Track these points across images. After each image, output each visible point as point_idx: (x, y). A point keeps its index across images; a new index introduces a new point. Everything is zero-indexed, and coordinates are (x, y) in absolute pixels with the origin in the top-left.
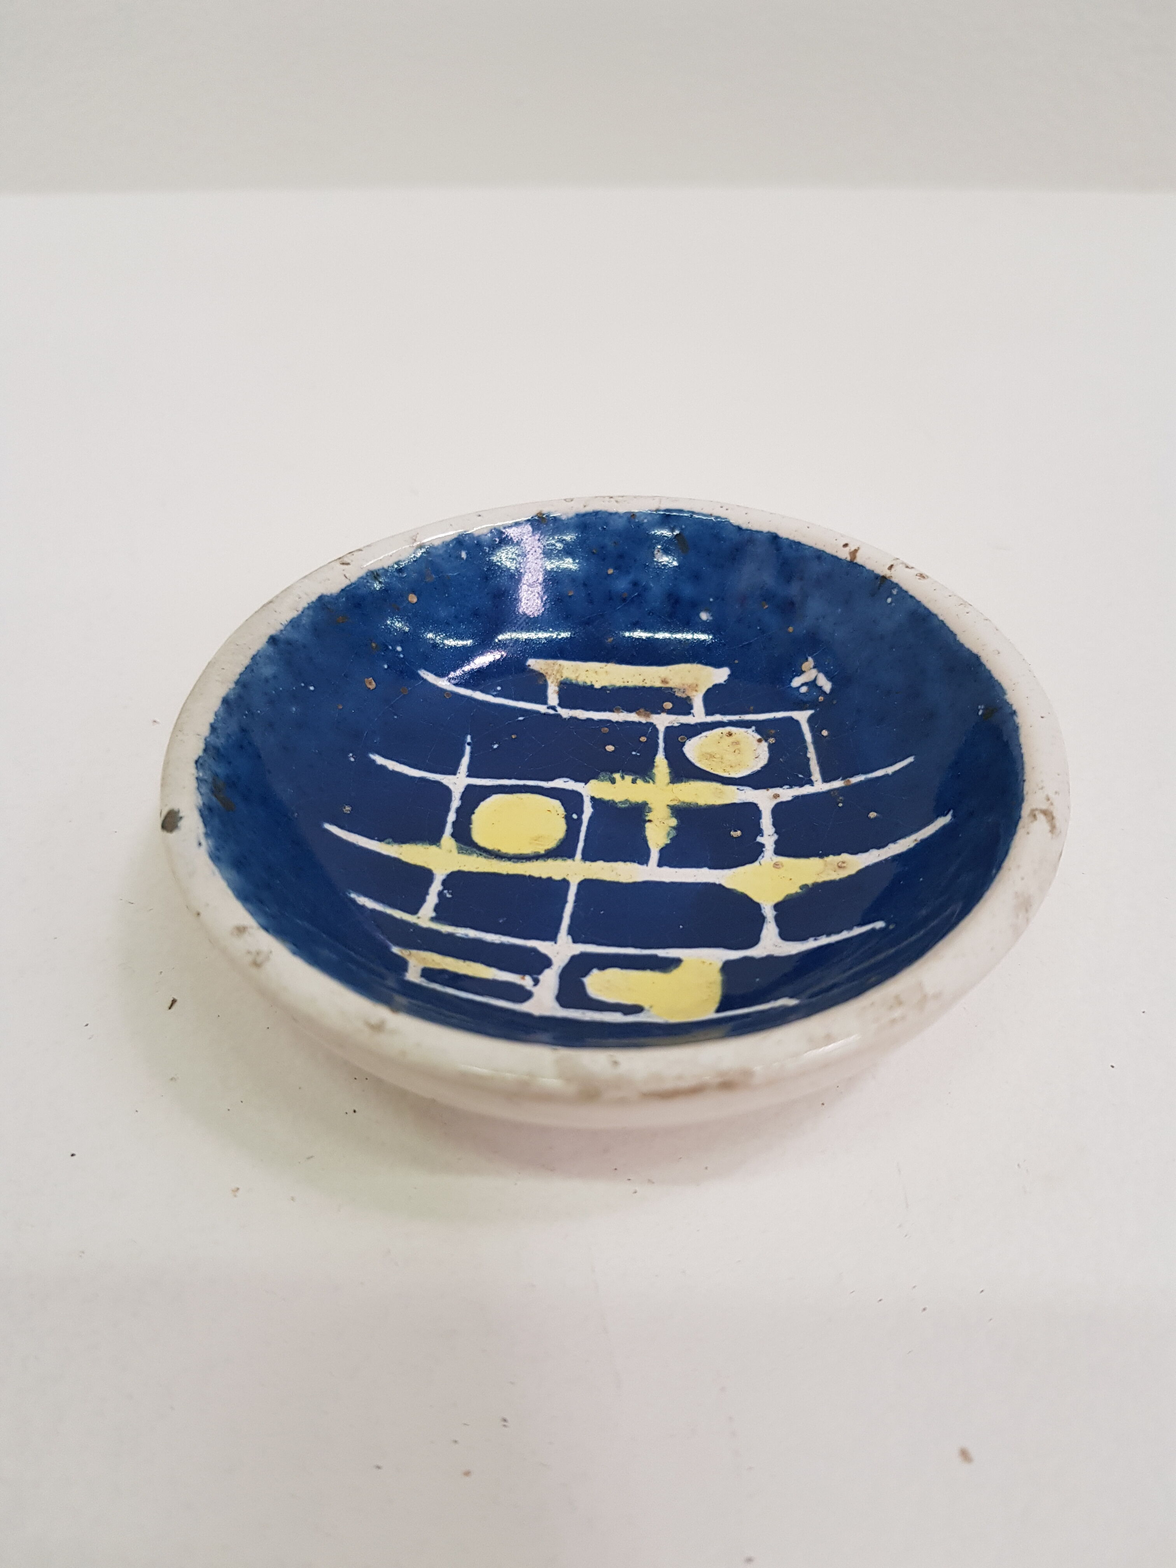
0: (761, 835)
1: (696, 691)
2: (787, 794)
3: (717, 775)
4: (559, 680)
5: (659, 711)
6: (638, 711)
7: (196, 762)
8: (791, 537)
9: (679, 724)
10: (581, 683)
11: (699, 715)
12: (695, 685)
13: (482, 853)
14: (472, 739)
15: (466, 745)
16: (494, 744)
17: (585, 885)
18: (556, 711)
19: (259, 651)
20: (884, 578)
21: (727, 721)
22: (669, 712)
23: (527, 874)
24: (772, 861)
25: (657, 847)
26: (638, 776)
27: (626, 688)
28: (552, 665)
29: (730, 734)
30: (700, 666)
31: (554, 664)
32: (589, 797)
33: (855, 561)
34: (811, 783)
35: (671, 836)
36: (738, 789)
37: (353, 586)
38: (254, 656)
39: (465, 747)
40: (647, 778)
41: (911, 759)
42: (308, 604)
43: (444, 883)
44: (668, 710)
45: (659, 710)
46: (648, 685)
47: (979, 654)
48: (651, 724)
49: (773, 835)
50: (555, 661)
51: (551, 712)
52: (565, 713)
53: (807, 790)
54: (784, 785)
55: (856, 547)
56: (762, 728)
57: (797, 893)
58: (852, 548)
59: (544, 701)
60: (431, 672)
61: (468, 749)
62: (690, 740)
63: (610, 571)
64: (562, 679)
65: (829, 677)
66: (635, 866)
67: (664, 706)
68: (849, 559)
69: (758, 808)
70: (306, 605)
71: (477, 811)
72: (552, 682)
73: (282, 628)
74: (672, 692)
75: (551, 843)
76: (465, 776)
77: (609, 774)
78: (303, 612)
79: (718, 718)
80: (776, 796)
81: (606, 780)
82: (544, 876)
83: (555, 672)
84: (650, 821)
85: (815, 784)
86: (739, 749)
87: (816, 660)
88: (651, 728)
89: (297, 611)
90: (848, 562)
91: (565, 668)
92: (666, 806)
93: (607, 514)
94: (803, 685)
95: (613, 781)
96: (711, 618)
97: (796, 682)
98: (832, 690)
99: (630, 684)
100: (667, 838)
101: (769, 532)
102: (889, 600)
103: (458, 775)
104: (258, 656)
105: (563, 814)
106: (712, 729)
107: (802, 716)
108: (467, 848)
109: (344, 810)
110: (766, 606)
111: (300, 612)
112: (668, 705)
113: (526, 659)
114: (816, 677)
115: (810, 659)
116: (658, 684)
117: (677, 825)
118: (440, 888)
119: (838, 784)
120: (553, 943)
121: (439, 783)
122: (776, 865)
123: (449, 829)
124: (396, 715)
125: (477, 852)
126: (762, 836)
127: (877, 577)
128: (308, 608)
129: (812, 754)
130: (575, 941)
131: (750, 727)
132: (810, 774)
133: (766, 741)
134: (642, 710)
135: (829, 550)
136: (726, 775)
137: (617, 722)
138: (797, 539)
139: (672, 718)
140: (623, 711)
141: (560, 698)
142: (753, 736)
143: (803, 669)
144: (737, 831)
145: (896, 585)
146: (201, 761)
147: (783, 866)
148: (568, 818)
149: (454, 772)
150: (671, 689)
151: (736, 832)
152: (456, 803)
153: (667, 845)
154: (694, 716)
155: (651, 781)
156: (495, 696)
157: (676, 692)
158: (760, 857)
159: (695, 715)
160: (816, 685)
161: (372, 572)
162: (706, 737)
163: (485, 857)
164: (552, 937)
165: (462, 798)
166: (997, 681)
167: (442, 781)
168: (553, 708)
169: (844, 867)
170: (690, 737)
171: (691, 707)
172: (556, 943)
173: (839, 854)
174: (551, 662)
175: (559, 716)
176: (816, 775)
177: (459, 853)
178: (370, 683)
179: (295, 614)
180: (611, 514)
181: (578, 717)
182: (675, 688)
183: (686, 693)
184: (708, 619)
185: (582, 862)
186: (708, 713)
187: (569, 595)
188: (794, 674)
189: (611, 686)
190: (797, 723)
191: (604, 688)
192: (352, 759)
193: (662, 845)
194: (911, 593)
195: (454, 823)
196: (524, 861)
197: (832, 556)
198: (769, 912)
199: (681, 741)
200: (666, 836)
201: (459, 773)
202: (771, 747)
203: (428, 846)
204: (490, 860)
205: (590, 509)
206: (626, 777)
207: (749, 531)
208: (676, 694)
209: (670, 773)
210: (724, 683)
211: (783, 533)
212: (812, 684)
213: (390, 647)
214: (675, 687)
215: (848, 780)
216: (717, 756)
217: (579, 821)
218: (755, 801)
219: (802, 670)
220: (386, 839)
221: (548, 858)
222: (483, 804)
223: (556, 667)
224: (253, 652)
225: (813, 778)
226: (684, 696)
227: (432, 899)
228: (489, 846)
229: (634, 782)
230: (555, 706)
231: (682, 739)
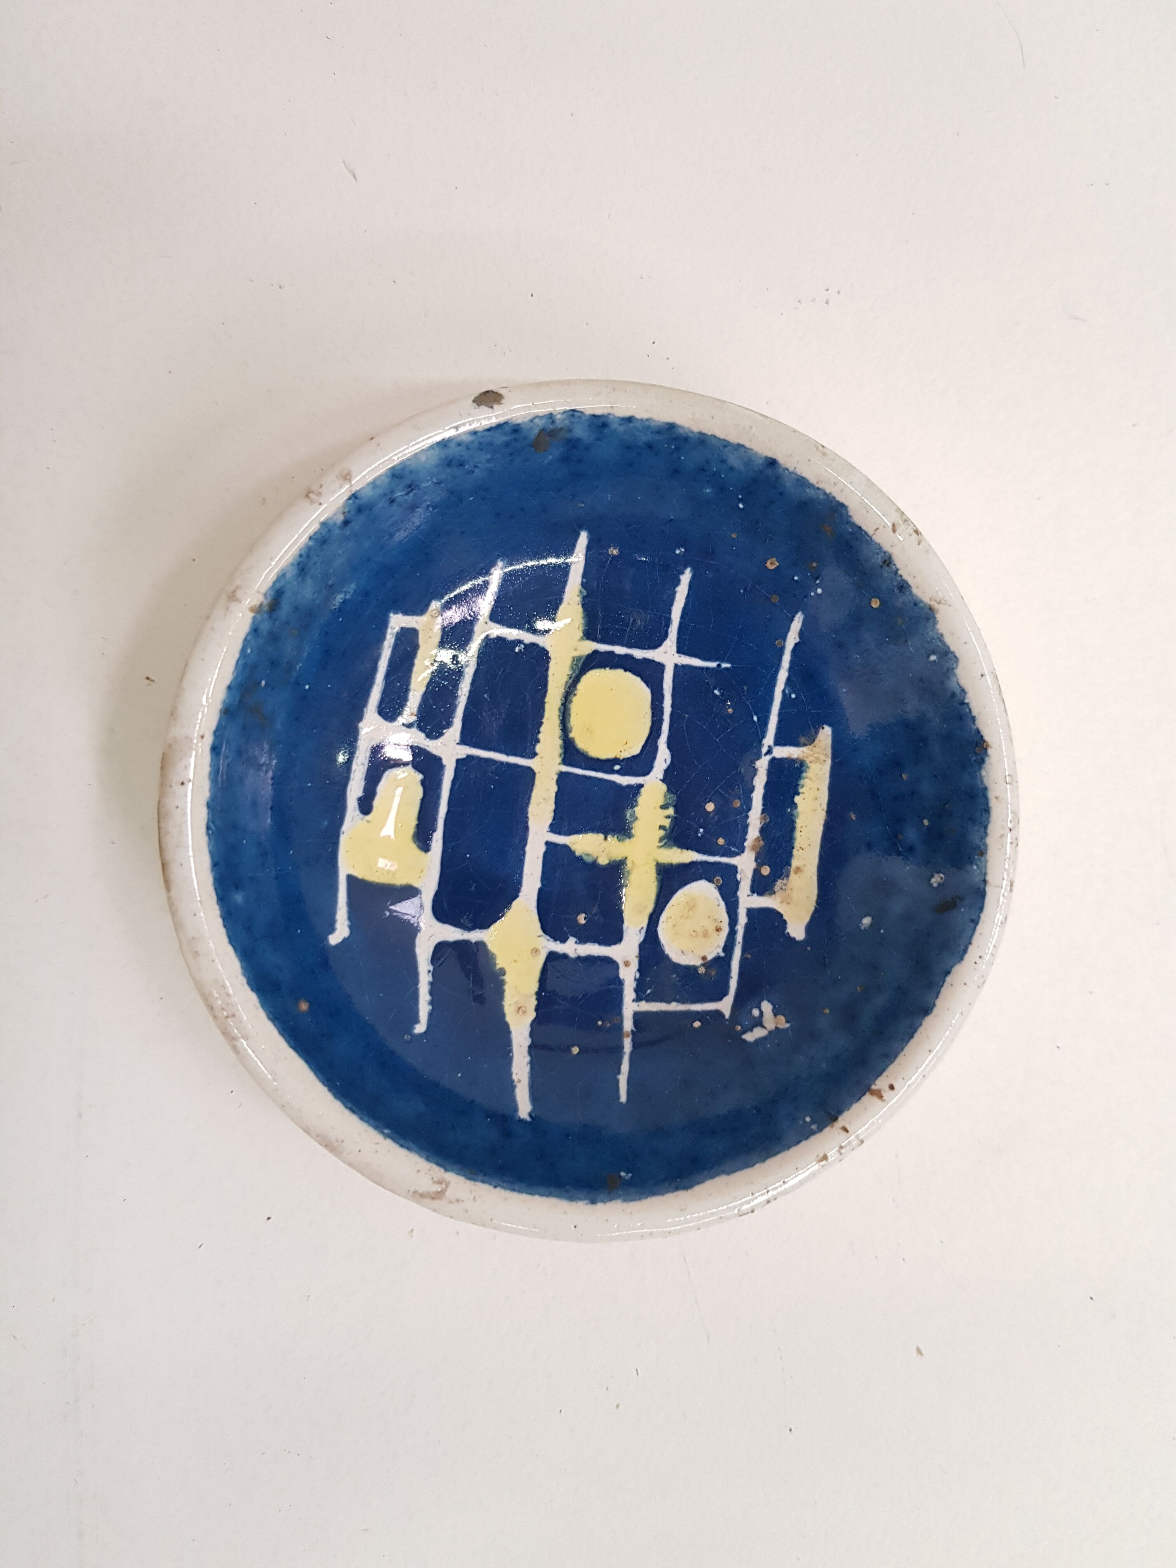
0: (578, 941)
1: (782, 902)
2: (629, 975)
3: (663, 909)
4: (806, 759)
5: (759, 860)
6: (760, 838)
7: (574, 411)
8: (921, 1030)
9: (739, 879)
10: (802, 782)
11: (747, 900)
12: (789, 901)
13: (572, 679)
14: (726, 669)
15: (717, 663)
16: (719, 691)
17: (529, 775)
18: (766, 754)
19: (751, 449)
20: (835, 1119)
21: (736, 928)
22: (756, 872)
23: (544, 720)
24: (542, 948)
25: (571, 842)
26: (668, 832)
27: (793, 829)
28: (825, 753)
29: (718, 930)
30: (812, 909)
31: (826, 754)
32: (642, 783)
33: (868, 1094)
34: (638, 999)
35: (585, 857)
36: (642, 928)
37: (869, 539)
38: (743, 446)
39: (715, 661)
40: (666, 840)
41: (623, 1098)
42: (831, 493)
43: (534, 645)
44: (760, 871)
45: (761, 859)
46: (795, 852)
47: (690, 1191)
48: (742, 850)
49: (576, 953)
50: (830, 756)
51: (764, 750)
52: (762, 764)
53: (629, 993)
54: (640, 973)
55: (885, 1097)
56: (721, 963)
57: (495, 964)
58: (887, 1094)
59: (780, 740)
60: (803, 625)
61: (713, 665)
62: (715, 888)
63: (926, 822)
64: (808, 762)
65: (759, 1042)
66: (549, 820)
67: (765, 866)
68: (873, 1087)
69: (615, 943)
70: (828, 491)
71: (629, 674)
72: (803, 752)
73: (791, 469)
74: (782, 877)
75: (582, 743)
76: (676, 662)
77: (674, 804)
78: (818, 488)
79: (743, 920)
80: (627, 964)
81: (666, 800)
82: (540, 736)
83: (816, 755)
84: (606, 838)
85: (635, 1004)
86: (697, 935)
87: (785, 1030)
88: (736, 850)
89: (817, 483)
90: (870, 1086)
91: (822, 766)
92: (627, 856)
93: (986, 823)
94: (761, 1013)
95: (664, 807)
96: (863, 928)
97: (767, 1007)
98: (745, 1041)
99: (797, 834)
100: (583, 854)
101: (934, 1005)
102: (808, 1119)
103: (677, 655)
104: (745, 450)
105: (621, 756)
106: (728, 912)
107: (725, 1006)
108: (580, 666)
109: (612, 549)
110: (859, 990)
111: (817, 486)
112: (766, 871)
113: (830, 725)
114: (766, 1028)
115: (788, 1025)
116: (795, 863)
117: (599, 864)
118: (527, 641)
119: (628, 1025)
120: (458, 741)
121: (665, 636)
122: (536, 951)
123: (604, 648)
124: (745, 590)
125: (574, 675)
126: (576, 943)
127: (840, 1112)
128: (825, 494)
129: (674, 1007)
130: (458, 761)
131: (724, 950)
132: (648, 999)
133: (703, 965)
134: (762, 843)
135: (892, 1069)
136: (663, 918)
137: (747, 817)
138: (916, 1036)
139: (750, 874)
140: (762, 824)
141: (781, 760)
142: (712, 952)
143: (778, 1016)
144: (585, 919)
145: (820, 1130)
146: (576, 414)
147: (533, 957)
148: (616, 761)
149: (680, 651)
150: (788, 876)
151: (583, 919)
152: (638, 654)
153: (573, 853)
154: (748, 896)
155: (662, 844)
156: (784, 691)
157: (782, 881)
158: (548, 937)
159: (750, 897)
160: (756, 1026)
161: (890, 557)
162: (718, 906)
163: (567, 682)
164: (465, 740)
165: (645, 660)
166: (647, 1198)
167: (668, 640)
168: (769, 752)
169: (518, 1012)
170: (720, 889)
171: (761, 894)
172: (458, 744)
173: (536, 1010)
174: (829, 751)
175: (759, 756)
176: (645, 1006)
177: (573, 658)
178: (772, 563)
179: (813, 480)
180: (986, 827)
181: (756, 777)
182: (788, 880)
183: (781, 891)
184: (862, 925)
185: (557, 772)
186: (750, 912)
187: (903, 775)
188: (777, 1006)
189: (797, 814)
190: (719, 998)
191: (794, 806)
192: (678, 552)
193: (573, 848)
194: (804, 1143)
195: (612, 653)
196: (561, 718)
197: (884, 1070)
198: (474, 936)
199: (715, 879)
200: (586, 852)
201: (680, 656)
202: (695, 968)
203: (581, 628)
204: (563, 686)
205: (993, 803)
206: (669, 821)
207: (941, 983)
208: (779, 881)
209: (672, 864)
210: (786, 932)
211: (928, 1021)
212: (758, 1022)
213: (818, 582)
214: (790, 881)
215: (629, 1036)
216: (691, 913)
217: (613, 772)
218: (623, 942)
219: (778, 1014)
220: (586, 590)
221: (564, 740)
222: (639, 679)
223: (822, 757)
224: (747, 444)
225: (643, 1003)
226: (776, 888)
227: (512, 634)
228: (580, 686)
229: (662, 827)
230: (772, 753)
231: (718, 880)
